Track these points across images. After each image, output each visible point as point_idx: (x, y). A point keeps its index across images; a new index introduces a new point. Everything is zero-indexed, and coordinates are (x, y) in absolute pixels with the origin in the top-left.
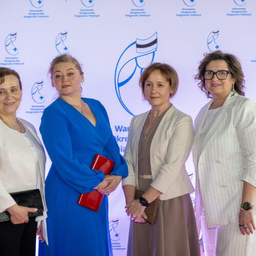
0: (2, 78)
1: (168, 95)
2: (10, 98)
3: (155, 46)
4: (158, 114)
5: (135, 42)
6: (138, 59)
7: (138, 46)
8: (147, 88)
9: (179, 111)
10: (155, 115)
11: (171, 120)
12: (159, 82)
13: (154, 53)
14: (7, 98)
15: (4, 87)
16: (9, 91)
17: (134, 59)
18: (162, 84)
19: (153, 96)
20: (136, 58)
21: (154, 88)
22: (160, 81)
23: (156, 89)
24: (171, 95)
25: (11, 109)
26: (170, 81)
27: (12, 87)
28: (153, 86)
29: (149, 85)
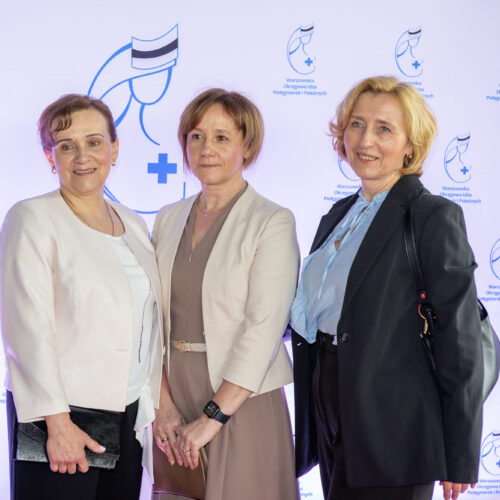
0: (68, 117)
1: (240, 161)
2: (84, 159)
3: (172, 55)
4: (217, 203)
5: (130, 45)
6: (134, 81)
7: (136, 54)
8: (193, 144)
9: (264, 199)
10: (210, 207)
11: (248, 219)
12: (219, 131)
13: (170, 69)
14: (77, 160)
15: (71, 137)
16: (82, 144)
17: (127, 83)
18: (224, 134)
19: (206, 161)
20: (130, 81)
21: (209, 144)
22: (220, 128)
23: (212, 146)
24: (247, 162)
25: (88, 182)
26: (243, 128)
27: (88, 136)
28: (205, 139)
29: (197, 136)
